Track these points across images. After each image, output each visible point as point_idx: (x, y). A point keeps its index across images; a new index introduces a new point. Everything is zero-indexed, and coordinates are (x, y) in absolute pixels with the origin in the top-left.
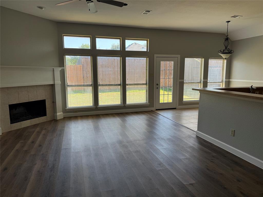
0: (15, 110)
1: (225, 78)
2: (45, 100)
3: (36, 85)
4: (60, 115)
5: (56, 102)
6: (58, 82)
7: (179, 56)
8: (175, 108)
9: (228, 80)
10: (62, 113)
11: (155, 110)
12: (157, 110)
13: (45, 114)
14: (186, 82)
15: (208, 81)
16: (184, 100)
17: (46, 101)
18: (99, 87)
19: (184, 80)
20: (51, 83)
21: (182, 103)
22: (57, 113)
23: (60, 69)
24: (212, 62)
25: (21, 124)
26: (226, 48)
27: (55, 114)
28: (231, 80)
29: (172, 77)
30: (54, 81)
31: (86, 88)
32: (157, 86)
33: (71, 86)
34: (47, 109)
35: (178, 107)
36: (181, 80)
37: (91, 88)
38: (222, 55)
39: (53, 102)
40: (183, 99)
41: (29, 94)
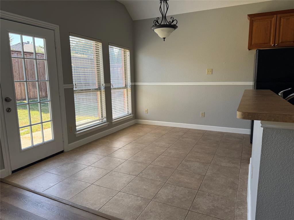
1: (130, 81)
7: (57, 28)
8: (62, 152)
9: (134, 84)
11: (10, 173)
14: (77, 89)
15: (112, 85)
16: (78, 128)
19: (74, 85)
21: (75, 135)
32: (8, 105)
35: (68, 147)
36: (68, 86)
40: (76, 126)
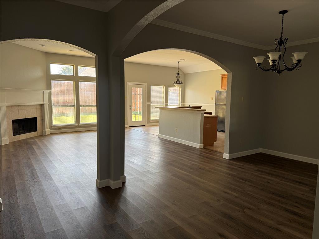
2: (36, 118)
3: (30, 105)
4: (48, 131)
5: (44, 120)
6: (47, 103)
7: (146, 84)
9: (183, 103)
10: (49, 129)
12: (130, 127)
15: (169, 104)
18: (81, 108)
19: (151, 103)
20: (42, 103)
21: (150, 121)
22: (45, 129)
23: (48, 91)
24: (171, 89)
26: (178, 80)
27: (44, 130)
28: (185, 103)
29: (142, 100)
30: (44, 102)
32: (130, 107)
33: (57, 106)
34: (38, 126)
36: (148, 103)
37: (73, 108)
38: (175, 85)
39: (42, 120)
40: (150, 118)
41: (26, 112)
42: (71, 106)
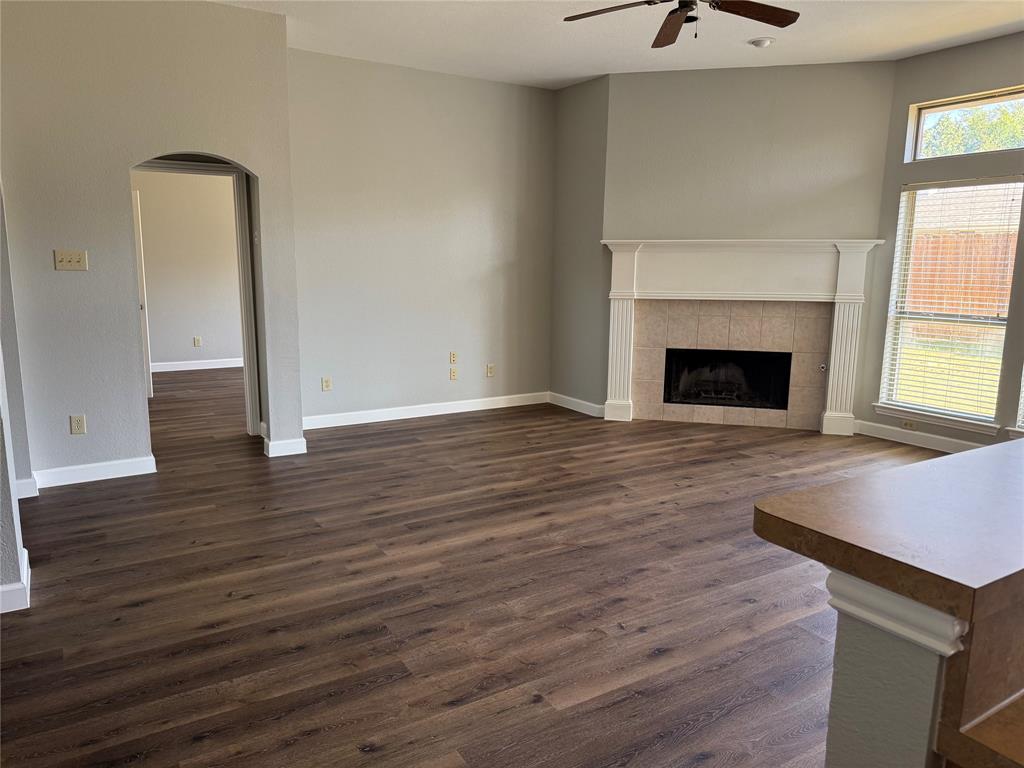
0: (711, 371)
2: (790, 355)
3: (764, 301)
4: (838, 419)
6: (852, 296)
10: (851, 415)
13: (782, 404)
17: (793, 357)
20: (822, 296)
22: (826, 411)
25: (694, 411)
30: (835, 292)
31: (975, 329)
34: (792, 389)
41: (732, 327)
42: (985, 321)
